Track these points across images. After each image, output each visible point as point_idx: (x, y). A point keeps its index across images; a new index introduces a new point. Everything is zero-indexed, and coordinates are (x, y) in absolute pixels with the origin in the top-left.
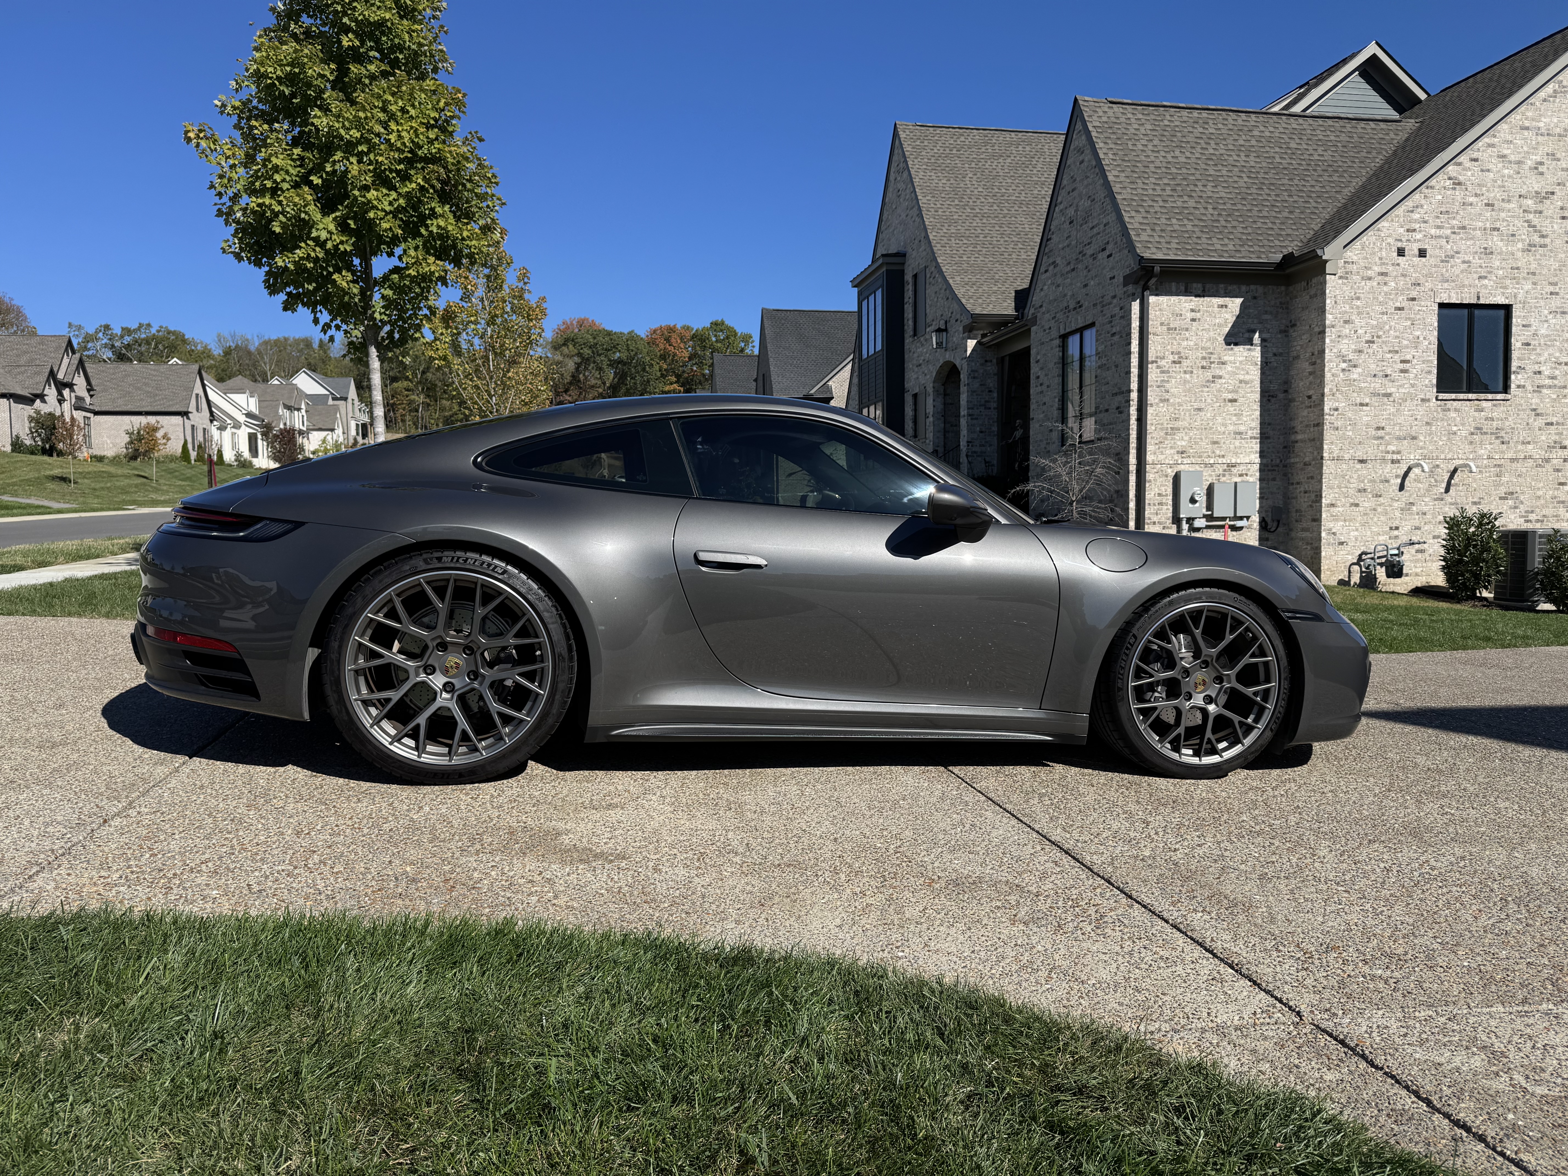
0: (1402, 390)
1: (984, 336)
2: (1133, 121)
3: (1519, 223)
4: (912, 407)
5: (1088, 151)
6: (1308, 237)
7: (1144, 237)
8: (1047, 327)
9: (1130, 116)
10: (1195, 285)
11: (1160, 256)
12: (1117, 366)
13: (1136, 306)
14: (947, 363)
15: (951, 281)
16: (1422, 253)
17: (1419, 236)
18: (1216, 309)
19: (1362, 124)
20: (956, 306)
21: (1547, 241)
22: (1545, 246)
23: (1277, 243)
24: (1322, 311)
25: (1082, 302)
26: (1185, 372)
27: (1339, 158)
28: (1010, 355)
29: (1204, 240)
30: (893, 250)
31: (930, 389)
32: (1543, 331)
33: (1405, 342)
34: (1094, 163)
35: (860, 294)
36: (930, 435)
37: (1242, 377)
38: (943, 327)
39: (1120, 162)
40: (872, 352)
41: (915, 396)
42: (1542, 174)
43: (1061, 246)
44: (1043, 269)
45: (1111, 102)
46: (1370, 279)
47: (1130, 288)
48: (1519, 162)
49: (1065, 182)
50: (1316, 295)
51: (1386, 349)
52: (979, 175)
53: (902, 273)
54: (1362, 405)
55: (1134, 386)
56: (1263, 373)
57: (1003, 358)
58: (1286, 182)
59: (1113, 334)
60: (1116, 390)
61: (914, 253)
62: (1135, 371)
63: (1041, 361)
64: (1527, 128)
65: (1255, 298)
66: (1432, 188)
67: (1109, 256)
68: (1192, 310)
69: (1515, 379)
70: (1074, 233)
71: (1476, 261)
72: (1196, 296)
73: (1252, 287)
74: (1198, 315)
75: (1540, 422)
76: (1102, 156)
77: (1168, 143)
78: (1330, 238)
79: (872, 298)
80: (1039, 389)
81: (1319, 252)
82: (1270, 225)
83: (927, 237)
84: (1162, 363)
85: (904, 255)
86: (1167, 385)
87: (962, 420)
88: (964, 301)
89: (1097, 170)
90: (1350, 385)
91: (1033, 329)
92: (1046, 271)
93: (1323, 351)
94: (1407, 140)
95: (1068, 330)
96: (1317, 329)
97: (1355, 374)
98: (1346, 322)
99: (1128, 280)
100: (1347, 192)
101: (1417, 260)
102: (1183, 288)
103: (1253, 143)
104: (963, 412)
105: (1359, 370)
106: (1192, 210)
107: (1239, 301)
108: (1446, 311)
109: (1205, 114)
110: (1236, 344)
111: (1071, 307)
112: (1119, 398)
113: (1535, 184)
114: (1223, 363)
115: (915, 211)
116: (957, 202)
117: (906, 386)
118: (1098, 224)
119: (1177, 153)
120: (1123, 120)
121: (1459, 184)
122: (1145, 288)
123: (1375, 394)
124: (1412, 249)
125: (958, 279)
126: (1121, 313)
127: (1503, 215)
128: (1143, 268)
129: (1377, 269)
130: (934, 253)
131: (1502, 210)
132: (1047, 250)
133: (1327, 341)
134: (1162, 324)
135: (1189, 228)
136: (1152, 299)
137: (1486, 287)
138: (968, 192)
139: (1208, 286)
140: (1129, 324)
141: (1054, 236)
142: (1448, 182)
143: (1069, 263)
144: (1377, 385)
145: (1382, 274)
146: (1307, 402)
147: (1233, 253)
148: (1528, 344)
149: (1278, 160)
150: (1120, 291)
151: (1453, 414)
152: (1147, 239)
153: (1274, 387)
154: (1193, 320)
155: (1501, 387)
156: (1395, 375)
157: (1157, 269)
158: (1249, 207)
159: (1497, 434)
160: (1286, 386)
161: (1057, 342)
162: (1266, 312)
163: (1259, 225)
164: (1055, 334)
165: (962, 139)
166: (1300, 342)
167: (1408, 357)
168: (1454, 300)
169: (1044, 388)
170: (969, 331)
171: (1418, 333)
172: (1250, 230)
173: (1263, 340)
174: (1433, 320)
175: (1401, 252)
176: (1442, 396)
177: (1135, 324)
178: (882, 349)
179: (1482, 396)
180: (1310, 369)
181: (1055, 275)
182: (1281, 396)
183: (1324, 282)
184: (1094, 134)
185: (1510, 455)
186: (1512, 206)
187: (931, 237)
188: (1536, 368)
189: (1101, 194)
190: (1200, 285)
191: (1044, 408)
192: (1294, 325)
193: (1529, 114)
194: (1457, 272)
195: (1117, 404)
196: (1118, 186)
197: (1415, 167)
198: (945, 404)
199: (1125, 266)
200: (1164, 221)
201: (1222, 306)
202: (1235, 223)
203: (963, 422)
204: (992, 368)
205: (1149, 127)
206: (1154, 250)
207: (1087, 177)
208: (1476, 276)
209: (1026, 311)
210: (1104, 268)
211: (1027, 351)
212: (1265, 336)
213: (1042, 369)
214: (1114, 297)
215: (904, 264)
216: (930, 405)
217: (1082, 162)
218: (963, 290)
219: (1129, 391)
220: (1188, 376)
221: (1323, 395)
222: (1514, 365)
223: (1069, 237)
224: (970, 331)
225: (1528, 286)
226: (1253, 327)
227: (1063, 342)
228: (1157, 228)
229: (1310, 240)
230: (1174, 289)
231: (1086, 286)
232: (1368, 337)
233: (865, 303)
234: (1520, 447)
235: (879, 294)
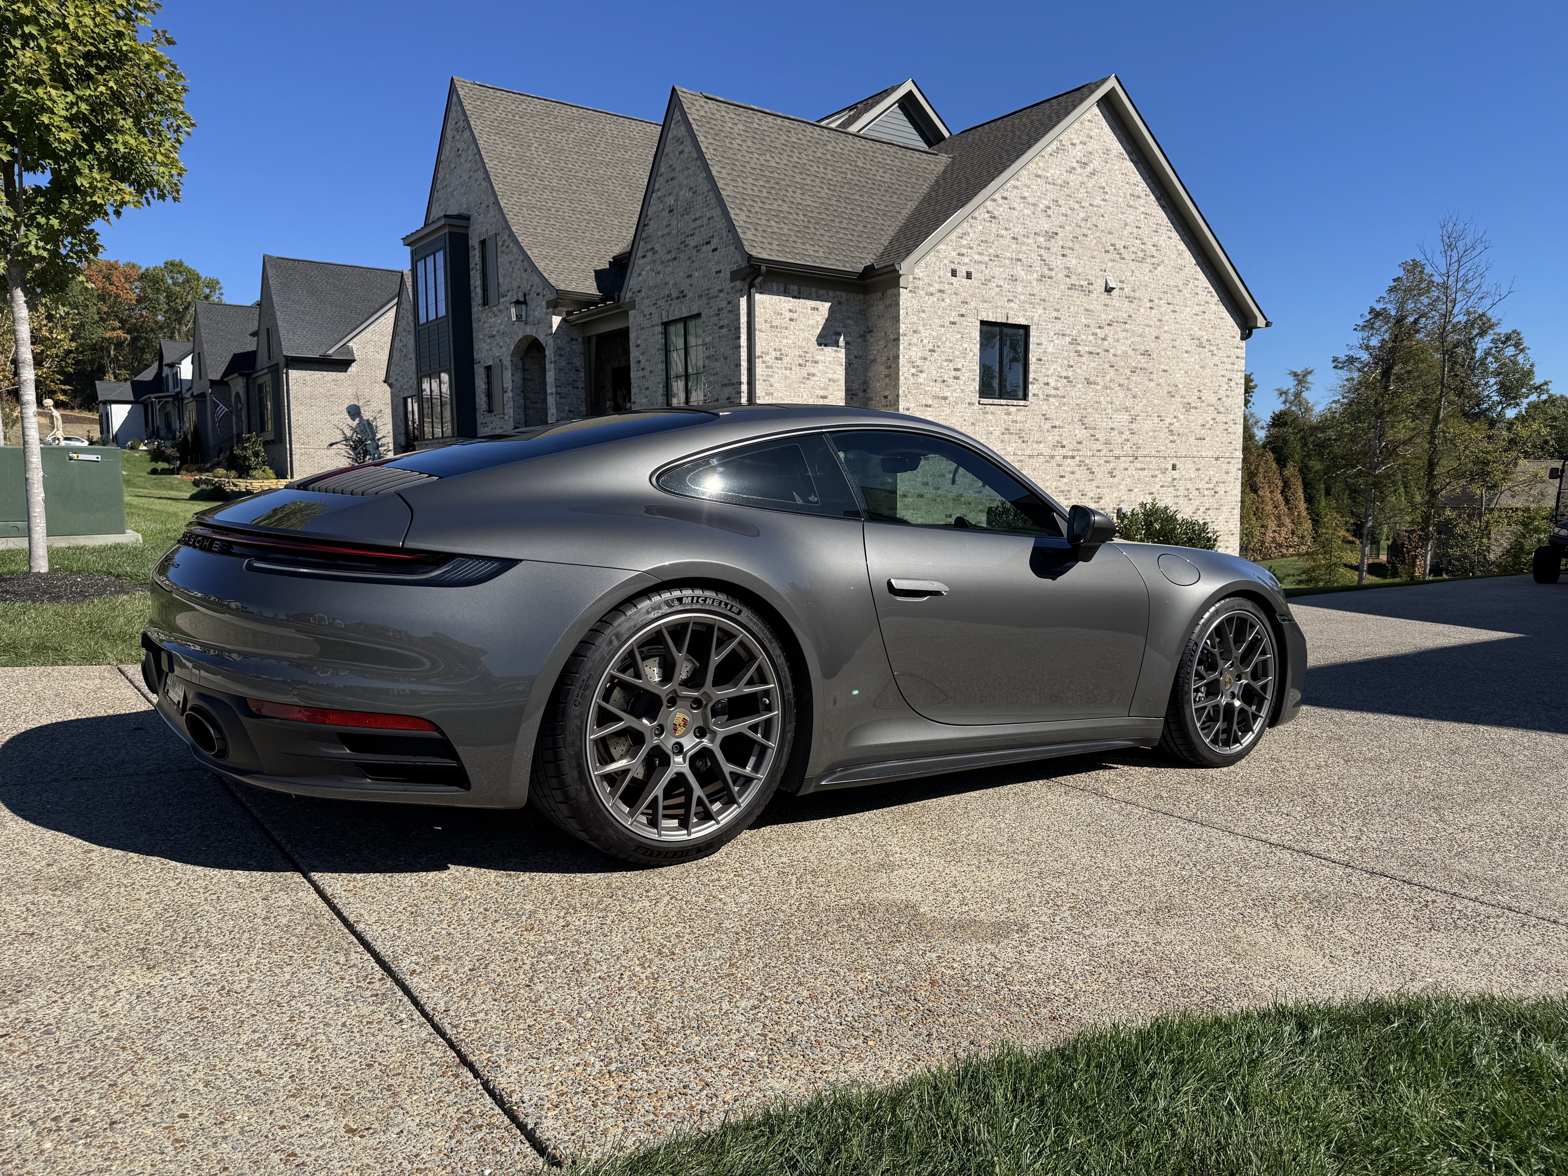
0: (955, 395)
1: (569, 313)
2: (727, 119)
3: (1034, 256)
4: (485, 380)
5: (688, 142)
6: (881, 251)
7: (749, 235)
8: (647, 312)
9: (724, 113)
10: (792, 287)
11: (764, 256)
12: (726, 358)
13: (743, 302)
14: (526, 337)
15: (529, 253)
16: (969, 276)
17: (966, 260)
18: (810, 311)
19: (910, 153)
20: (537, 280)
21: (1053, 273)
22: (1050, 278)
23: (857, 254)
24: (897, 320)
25: (686, 292)
26: (786, 368)
27: (895, 181)
28: (597, 336)
29: (799, 245)
30: (453, 211)
31: (507, 361)
32: (1050, 350)
33: (957, 353)
34: (695, 155)
35: (413, 254)
36: (510, 411)
37: (830, 376)
38: (522, 299)
39: (720, 158)
40: (432, 317)
41: (488, 369)
42: (1049, 216)
43: (660, 233)
44: (640, 254)
45: (706, 97)
46: (932, 294)
47: (738, 284)
48: (1034, 205)
49: (662, 170)
50: (891, 306)
51: (944, 358)
52: (544, 146)
53: (466, 237)
54: (926, 406)
55: (744, 378)
56: (847, 374)
57: (589, 338)
58: (858, 197)
59: (721, 327)
60: (726, 381)
61: (481, 218)
62: (744, 364)
63: (642, 346)
64: (1039, 176)
65: (840, 303)
66: (976, 218)
67: (715, 250)
68: (791, 311)
69: (1032, 389)
70: (674, 222)
71: (1006, 286)
72: (794, 297)
73: (838, 293)
74: (795, 316)
75: (1048, 425)
76: (704, 150)
77: (759, 146)
78: (903, 254)
79: (430, 260)
80: (641, 373)
81: (897, 267)
82: (850, 237)
83: (497, 203)
84: (767, 358)
85: (468, 218)
86: (772, 380)
87: (549, 398)
88: (545, 275)
89: (699, 163)
90: (918, 388)
91: (632, 313)
92: (644, 257)
93: (898, 357)
94: (944, 172)
95: (671, 318)
96: (892, 337)
97: (922, 378)
98: (915, 332)
99: (735, 276)
100: (906, 212)
101: (965, 281)
102: (782, 289)
103: (829, 157)
104: (551, 389)
105: (924, 375)
106: (787, 215)
107: (827, 305)
108: (985, 328)
109: (787, 123)
110: (826, 345)
111: (674, 295)
112: (729, 389)
113: (1045, 225)
114: (816, 362)
115: (480, 174)
116: (524, 171)
117: (476, 357)
118: (701, 217)
119: (768, 157)
120: (718, 117)
121: (994, 218)
122: (751, 285)
123: (936, 397)
124: (962, 271)
125: (535, 251)
126: (729, 307)
127: (1024, 248)
128: (751, 266)
129: (937, 286)
130: (506, 222)
131: (1023, 244)
132: (644, 236)
133: (901, 347)
134: (766, 321)
135: (786, 231)
136: (758, 297)
137: (1012, 309)
138: (535, 162)
139: (803, 289)
140: (738, 319)
141: (651, 223)
142: (987, 215)
143: (670, 252)
144: (937, 389)
145: (941, 291)
146: (884, 402)
147: (824, 260)
148: (1040, 360)
149: (849, 176)
150: (727, 285)
151: (990, 417)
152: (753, 238)
153: (855, 386)
154: (791, 320)
155: (1021, 394)
156: (950, 381)
157: (763, 268)
158: (832, 218)
159: (1019, 434)
160: (865, 386)
161: (660, 328)
162: (849, 318)
163: (841, 235)
164: (656, 320)
165: (524, 106)
166: (877, 346)
167: (959, 366)
168: (991, 319)
169: (646, 372)
170: (554, 305)
171: (966, 345)
172: (835, 240)
173: (847, 343)
174: (976, 335)
175: (954, 273)
176: (983, 401)
177: (744, 319)
178: (447, 316)
179: (1010, 402)
180: (886, 372)
181: (655, 261)
182: (861, 395)
183: (898, 295)
184: (694, 127)
185: (1028, 452)
186: (1030, 241)
187: (502, 204)
188: (1046, 380)
189: (705, 187)
190: (796, 287)
191: (648, 392)
192: (871, 331)
193: (1041, 164)
194: (993, 294)
195: (727, 395)
196: (722, 181)
197: (963, 198)
198: (524, 379)
199: (734, 262)
200: (765, 222)
201: (814, 309)
202: (822, 232)
203: (551, 401)
204: (578, 347)
205: (741, 127)
206: (759, 250)
207: (687, 168)
208: (1006, 299)
209: (623, 294)
210: (709, 261)
211: (623, 334)
212: (848, 339)
213: (643, 353)
214: (721, 291)
215: (467, 228)
216: (508, 379)
217: (681, 152)
218: (543, 264)
219: (740, 383)
220: (788, 372)
221: (898, 396)
222: (1031, 376)
223: (669, 225)
224: (555, 307)
225: (1040, 311)
226: (839, 330)
227: (665, 329)
228: (760, 229)
229: (882, 254)
230: (775, 288)
231: (689, 276)
232: (930, 347)
233: (420, 265)
234: (1035, 446)
235: (440, 256)
